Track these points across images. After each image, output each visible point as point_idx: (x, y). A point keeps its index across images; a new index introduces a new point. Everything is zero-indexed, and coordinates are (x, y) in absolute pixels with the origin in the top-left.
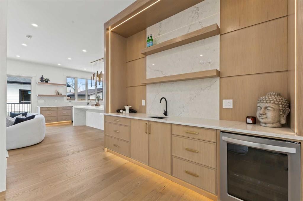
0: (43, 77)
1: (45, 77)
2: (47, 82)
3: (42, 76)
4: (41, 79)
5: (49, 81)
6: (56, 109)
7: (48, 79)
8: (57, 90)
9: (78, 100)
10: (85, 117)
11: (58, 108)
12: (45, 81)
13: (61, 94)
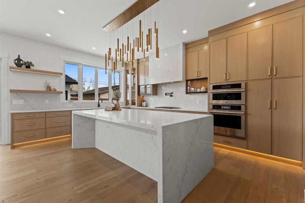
0: (21, 58)
1: (25, 59)
2: (28, 67)
3: (19, 56)
4: (16, 61)
5: (33, 66)
6: (44, 116)
7: (31, 63)
8: (48, 82)
9: (83, 100)
10: (95, 131)
11: (47, 113)
12: (24, 66)
13: (55, 90)
